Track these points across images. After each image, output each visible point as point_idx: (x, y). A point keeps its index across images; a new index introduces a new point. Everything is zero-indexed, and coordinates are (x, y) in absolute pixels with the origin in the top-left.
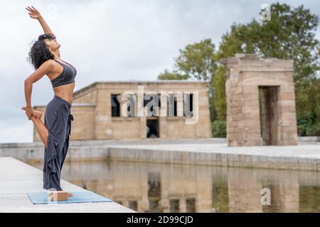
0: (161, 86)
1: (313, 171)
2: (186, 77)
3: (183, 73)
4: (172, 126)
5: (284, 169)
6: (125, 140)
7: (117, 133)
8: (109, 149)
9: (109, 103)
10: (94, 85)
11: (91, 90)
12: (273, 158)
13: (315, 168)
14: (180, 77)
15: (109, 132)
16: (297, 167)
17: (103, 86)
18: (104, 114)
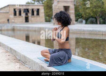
0: (29, 6)
1: (89, 34)
2: (34, 3)
3: (33, 2)
4: (33, 19)
5: (78, 33)
6: (18, 23)
7: (16, 21)
8: (14, 26)
9: (13, 11)
10: (8, 6)
11: (7, 7)
12: (74, 29)
13: (90, 33)
14: (32, 3)
15: (13, 21)
16: (83, 33)
17: (11, 6)
18: (11, 15)
